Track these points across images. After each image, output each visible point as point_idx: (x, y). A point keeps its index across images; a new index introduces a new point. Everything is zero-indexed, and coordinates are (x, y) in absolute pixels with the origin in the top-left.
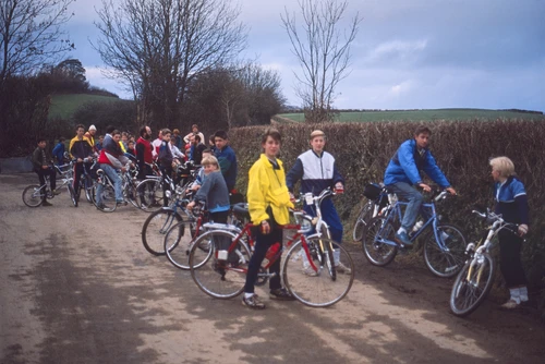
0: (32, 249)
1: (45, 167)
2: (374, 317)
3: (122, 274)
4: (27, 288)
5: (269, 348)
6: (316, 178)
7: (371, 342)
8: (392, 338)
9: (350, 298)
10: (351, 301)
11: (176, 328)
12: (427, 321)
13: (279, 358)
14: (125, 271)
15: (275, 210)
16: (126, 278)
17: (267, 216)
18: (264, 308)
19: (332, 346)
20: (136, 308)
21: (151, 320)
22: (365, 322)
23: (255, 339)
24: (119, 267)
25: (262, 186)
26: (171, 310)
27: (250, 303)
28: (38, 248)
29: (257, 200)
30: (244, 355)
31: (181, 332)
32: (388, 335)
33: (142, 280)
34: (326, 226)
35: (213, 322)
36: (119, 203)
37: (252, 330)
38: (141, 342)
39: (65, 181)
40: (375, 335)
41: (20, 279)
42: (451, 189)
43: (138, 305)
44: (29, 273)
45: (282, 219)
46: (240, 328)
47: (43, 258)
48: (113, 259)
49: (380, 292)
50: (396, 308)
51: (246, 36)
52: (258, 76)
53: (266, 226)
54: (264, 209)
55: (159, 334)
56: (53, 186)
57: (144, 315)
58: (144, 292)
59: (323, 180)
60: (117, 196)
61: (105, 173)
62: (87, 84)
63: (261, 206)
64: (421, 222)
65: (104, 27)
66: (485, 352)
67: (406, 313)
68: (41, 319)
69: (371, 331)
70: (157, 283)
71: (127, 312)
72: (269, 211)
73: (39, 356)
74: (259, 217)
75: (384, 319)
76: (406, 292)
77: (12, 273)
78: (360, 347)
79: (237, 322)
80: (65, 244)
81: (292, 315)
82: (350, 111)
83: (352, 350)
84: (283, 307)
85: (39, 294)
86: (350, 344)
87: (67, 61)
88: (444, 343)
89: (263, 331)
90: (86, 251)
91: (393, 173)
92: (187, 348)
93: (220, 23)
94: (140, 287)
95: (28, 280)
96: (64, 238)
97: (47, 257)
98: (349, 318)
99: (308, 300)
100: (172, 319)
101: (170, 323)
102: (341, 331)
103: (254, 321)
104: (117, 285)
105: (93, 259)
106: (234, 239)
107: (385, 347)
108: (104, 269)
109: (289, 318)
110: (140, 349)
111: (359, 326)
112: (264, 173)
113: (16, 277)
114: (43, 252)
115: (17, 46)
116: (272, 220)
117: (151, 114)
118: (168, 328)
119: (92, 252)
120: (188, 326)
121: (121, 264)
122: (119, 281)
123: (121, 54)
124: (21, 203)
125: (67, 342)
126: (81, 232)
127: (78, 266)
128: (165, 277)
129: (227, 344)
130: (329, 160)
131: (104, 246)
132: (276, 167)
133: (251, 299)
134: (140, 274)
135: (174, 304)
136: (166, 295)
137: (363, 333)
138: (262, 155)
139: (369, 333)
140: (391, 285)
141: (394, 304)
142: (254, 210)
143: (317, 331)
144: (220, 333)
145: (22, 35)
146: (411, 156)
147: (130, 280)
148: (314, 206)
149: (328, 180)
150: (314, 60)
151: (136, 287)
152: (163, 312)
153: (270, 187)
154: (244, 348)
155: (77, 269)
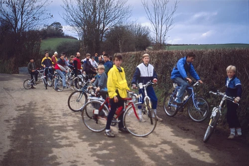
0: (19, 108)
1: (33, 71)
2: (165, 142)
3: (55, 120)
4: (10, 126)
5: (109, 156)
6: (145, 76)
7: (160, 154)
8: (170, 152)
9: (157, 133)
10: (156, 134)
11: (70, 146)
12: (190, 144)
13: (113, 161)
14: (57, 119)
15: (120, 91)
16: (56, 122)
17: (116, 94)
18: (114, 137)
19: (139, 156)
20: (55, 136)
21: (60, 142)
22: (159, 144)
23: (105, 152)
24: (55, 117)
25: (113, 80)
26: (71, 137)
27: (108, 134)
28: (22, 108)
29: (111, 87)
30: (97, 159)
31: (72, 147)
32: (168, 151)
33: (63, 123)
34: (149, 99)
35: (88, 143)
36: (64, 87)
37: (105, 147)
38: (52, 152)
39: (42, 77)
40: (162, 151)
41: (9, 122)
42: (200, 81)
43: (57, 134)
44: (14, 119)
45: (123, 95)
46: (100, 146)
47: (22, 112)
48: (54, 113)
49: (172, 130)
50: (177, 138)
51: (131, 11)
52: (140, 29)
53: (116, 99)
54: (115, 91)
55: (62, 149)
56: (36, 80)
57: (58, 139)
58: (62, 129)
59: (148, 77)
60: (63, 84)
61: (58, 74)
62: (63, 34)
63: (113, 90)
64: (187, 96)
65: (66, 7)
66: (212, 160)
67: (181, 140)
68: (11, 140)
69: (161, 148)
70: (69, 125)
71: (50, 138)
72: (117, 91)
73: (3, 157)
74: (112, 95)
75: (169, 143)
76: (185, 130)
77: (6, 119)
78: (152, 156)
79: (99, 143)
80: (35, 106)
81: (126, 140)
82: (184, 45)
83: (148, 158)
84: (124, 136)
85: (14, 129)
86: (148, 155)
87: (55, 23)
88: (194, 155)
89: (110, 148)
90: (43, 110)
91: (174, 74)
92: (71, 155)
93: (119, 5)
94: (61, 126)
95: (12, 122)
96: (35, 103)
97: (25, 112)
98: (152, 142)
99: (136, 133)
100: (69, 141)
101: (68, 143)
102: (146, 148)
103: (107, 143)
104: (51, 125)
105: (45, 113)
106: (101, 105)
107: (165, 156)
108: (48, 118)
109: (124, 142)
110: (50, 155)
111: (156, 146)
112: (114, 74)
113: (7, 121)
114: (24, 110)
115: (26, 16)
116: (118, 96)
117: (87, 47)
118: (66, 146)
119: (46, 110)
120: (76, 145)
121: (57, 115)
122: (53, 123)
123: (73, 19)
124: (22, 87)
125: (18, 151)
126: (44, 100)
127: (37, 116)
128: (74, 122)
129: (91, 154)
130: (151, 67)
131: (52, 107)
132: (120, 71)
133: (108, 132)
134: (63, 120)
135: (74, 135)
136: (72, 130)
137: (156, 150)
138: (114, 66)
139: (160, 150)
140: (178, 127)
141: (177, 136)
142: (110, 91)
143: (135, 148)
144: (90, 148)
145: (29, 11)
146: (183, 65)
147: (58, 123)
148: (143, 89)
149: (151, 77)
150: (157, 21)
151: (59, 126)
152: (67, 138)
153: (117, 81)
154: (98, 156)
155: (36, 118)
